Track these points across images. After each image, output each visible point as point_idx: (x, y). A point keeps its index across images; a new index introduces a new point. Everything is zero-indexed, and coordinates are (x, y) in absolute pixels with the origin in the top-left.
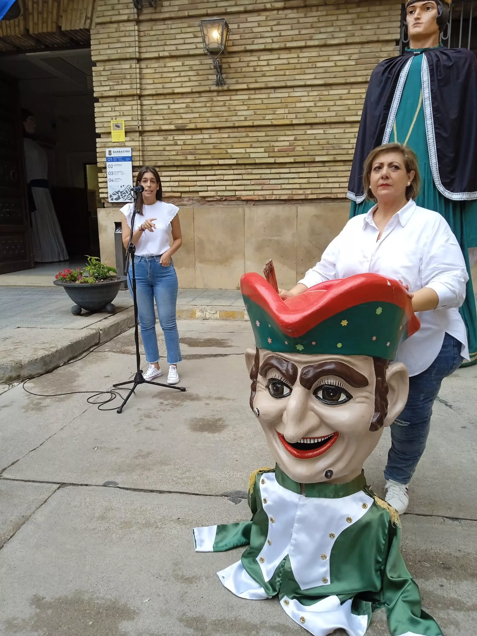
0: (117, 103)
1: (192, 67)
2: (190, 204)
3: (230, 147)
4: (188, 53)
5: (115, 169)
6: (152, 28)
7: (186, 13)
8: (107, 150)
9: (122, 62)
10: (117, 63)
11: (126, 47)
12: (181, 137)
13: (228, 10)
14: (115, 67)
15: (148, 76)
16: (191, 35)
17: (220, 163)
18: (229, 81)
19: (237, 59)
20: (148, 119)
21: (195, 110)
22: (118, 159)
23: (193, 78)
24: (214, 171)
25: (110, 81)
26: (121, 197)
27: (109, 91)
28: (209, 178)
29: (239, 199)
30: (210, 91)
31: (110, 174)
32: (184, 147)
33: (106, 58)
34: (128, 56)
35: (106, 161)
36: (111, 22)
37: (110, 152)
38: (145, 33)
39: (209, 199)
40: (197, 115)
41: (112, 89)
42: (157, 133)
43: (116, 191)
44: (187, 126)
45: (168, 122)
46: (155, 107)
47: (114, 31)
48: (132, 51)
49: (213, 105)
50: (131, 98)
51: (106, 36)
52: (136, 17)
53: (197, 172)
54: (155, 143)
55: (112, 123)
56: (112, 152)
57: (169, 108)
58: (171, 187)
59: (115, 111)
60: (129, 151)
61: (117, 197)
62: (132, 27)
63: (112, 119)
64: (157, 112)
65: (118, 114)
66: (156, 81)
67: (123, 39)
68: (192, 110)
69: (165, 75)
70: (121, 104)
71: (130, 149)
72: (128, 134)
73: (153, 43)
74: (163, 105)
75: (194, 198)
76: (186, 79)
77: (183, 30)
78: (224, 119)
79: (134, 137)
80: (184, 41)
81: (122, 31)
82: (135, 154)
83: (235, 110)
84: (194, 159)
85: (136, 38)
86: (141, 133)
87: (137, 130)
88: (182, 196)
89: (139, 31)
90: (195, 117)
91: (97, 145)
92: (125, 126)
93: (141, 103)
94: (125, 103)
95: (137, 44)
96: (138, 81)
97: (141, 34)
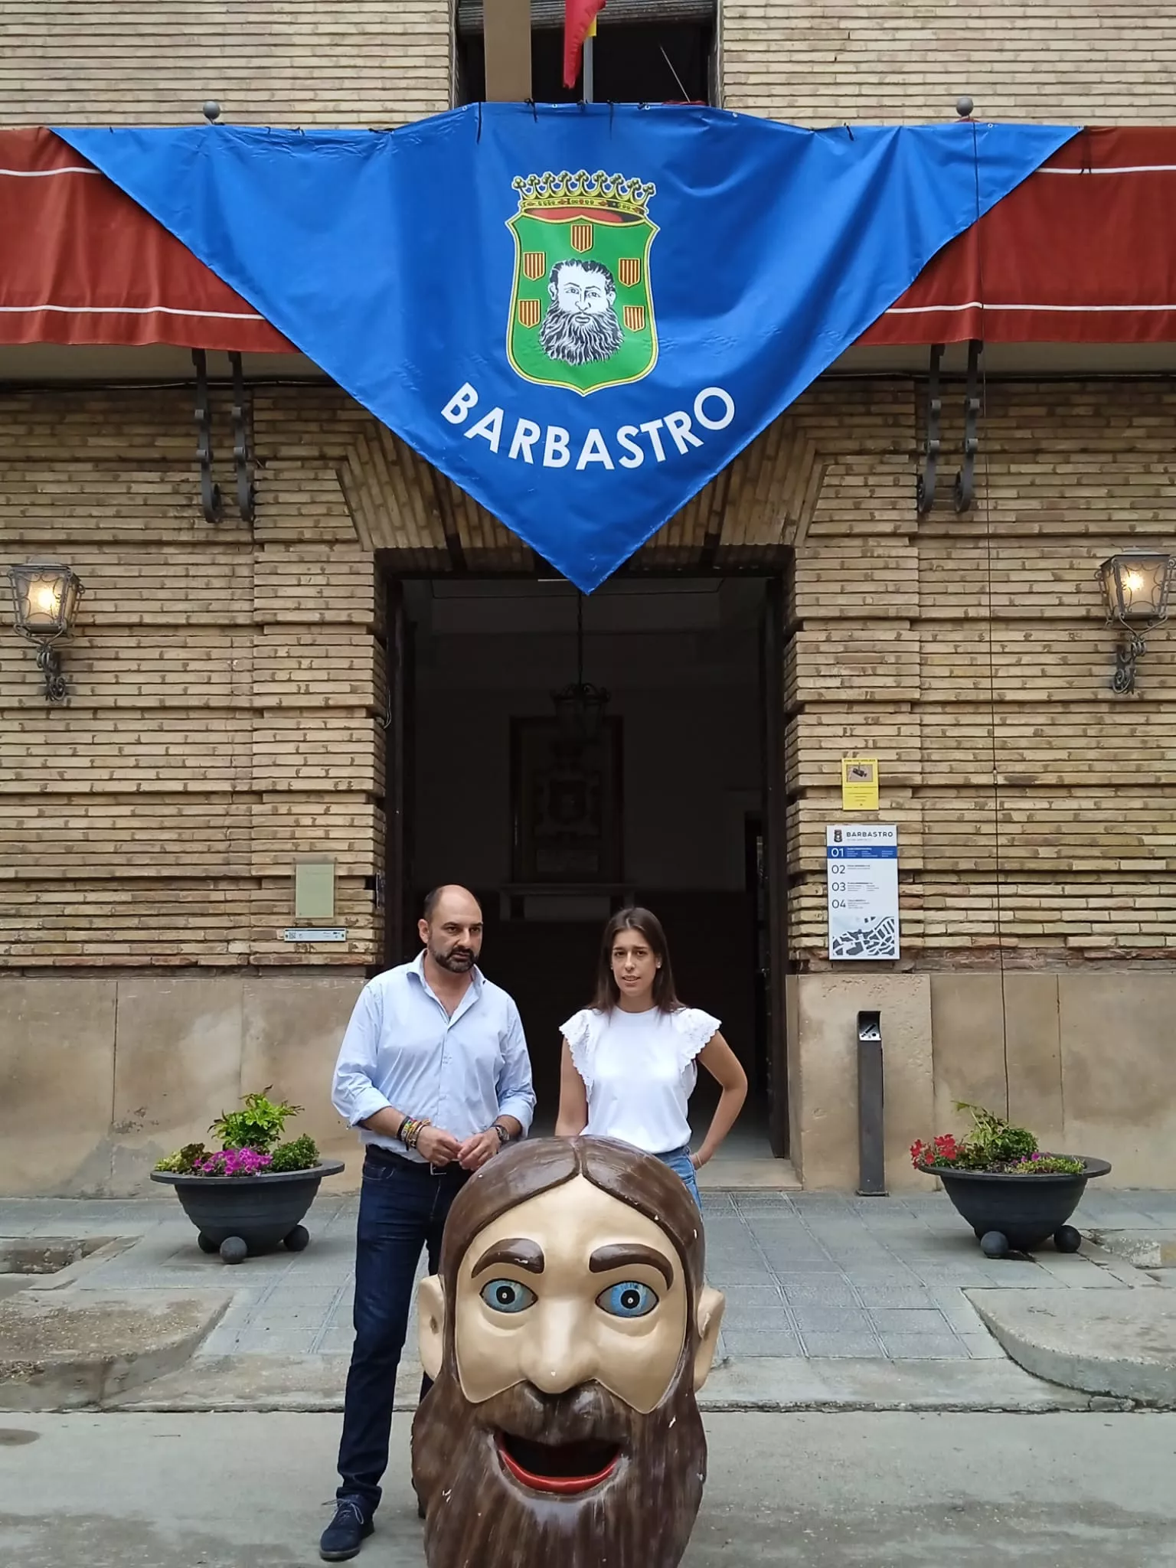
0: (860, 719)
1: (1049, 646)
2: (1042, 967)
3: (1151, 831)
4: (1039, 615)
5: (850, 876)
6: (950, 553)
7: (1035, 529)
8: (831, 830)
9: (871, 625)
10: (859, 625)
11: (888, 592)
12: (1020, 805)
13: (1139, 529)
14: (858, 634)
15: (937, 659)
16: (1048, 576)
17: (1123, 868)
18: (1142, 681)
19: (1163, 635)
20: (933, 758)
21: (1056, 742)
22: (859, 853)
23: (1050, 670)
24: (1108, 887)
25: (844, 666)
26: (864, 946)
27: (838, 688)
28: (1094, 903)
29: (1173, 956)
30: (1094, 701)
31: (836, 887)
32: (1030, 828)
33: (835, 612)
34: (892, 612)
35: (825, 855)
36: (849, 536)
37: (838, 833)
39: (1093, 955)
40: (1063, 754)
41: (847, 684)
42: (953, 793)
43: (853, 931)
44: (1036, 778)
45: (988, 766)
46: (954, 732)
47: (860, 555)
48: (907, 603)
49: (1104, 733)
50: (891, 709)
51: (836, 564)
52: (913, 528)
53: (1063, 889)
54: (954, 816)
55: (844, 764)
56: (844, 835)
57: (991, 735)
58: (995, 922)
59: (852, 736)
60: (890, 834)
61: (854, 946)
62: (900, 549)
63: (845, 755)
64: (959, 743)
65: (862, 744)
66: (957, 672)
67: (878, 575)
68: (1050, 743)
69: (981, 659)
70: (870, 722)
71: (893, 829)
72: (885, 793)
73: (952, 588)
74: (974, 727)
76: (1037, 671)
77: (1028, 564)
78: (1132, 766)
79: (901, 800)
80: (1031, 587)
81: (878, 557)
82: (905, 840)
83: (1159, 747)
84: (1055, 856)
85: (915, 575)
86: (916, 789)
87: (908, 783)
88: (1020, 946)
89: (920, 559)
90: (1058, 757)
91: (802, 816)
92: (879, 773)
93: (921, 721)
94: (881, 719)
95: (915, 586)
96: (916, 669)
97: (925, 565)
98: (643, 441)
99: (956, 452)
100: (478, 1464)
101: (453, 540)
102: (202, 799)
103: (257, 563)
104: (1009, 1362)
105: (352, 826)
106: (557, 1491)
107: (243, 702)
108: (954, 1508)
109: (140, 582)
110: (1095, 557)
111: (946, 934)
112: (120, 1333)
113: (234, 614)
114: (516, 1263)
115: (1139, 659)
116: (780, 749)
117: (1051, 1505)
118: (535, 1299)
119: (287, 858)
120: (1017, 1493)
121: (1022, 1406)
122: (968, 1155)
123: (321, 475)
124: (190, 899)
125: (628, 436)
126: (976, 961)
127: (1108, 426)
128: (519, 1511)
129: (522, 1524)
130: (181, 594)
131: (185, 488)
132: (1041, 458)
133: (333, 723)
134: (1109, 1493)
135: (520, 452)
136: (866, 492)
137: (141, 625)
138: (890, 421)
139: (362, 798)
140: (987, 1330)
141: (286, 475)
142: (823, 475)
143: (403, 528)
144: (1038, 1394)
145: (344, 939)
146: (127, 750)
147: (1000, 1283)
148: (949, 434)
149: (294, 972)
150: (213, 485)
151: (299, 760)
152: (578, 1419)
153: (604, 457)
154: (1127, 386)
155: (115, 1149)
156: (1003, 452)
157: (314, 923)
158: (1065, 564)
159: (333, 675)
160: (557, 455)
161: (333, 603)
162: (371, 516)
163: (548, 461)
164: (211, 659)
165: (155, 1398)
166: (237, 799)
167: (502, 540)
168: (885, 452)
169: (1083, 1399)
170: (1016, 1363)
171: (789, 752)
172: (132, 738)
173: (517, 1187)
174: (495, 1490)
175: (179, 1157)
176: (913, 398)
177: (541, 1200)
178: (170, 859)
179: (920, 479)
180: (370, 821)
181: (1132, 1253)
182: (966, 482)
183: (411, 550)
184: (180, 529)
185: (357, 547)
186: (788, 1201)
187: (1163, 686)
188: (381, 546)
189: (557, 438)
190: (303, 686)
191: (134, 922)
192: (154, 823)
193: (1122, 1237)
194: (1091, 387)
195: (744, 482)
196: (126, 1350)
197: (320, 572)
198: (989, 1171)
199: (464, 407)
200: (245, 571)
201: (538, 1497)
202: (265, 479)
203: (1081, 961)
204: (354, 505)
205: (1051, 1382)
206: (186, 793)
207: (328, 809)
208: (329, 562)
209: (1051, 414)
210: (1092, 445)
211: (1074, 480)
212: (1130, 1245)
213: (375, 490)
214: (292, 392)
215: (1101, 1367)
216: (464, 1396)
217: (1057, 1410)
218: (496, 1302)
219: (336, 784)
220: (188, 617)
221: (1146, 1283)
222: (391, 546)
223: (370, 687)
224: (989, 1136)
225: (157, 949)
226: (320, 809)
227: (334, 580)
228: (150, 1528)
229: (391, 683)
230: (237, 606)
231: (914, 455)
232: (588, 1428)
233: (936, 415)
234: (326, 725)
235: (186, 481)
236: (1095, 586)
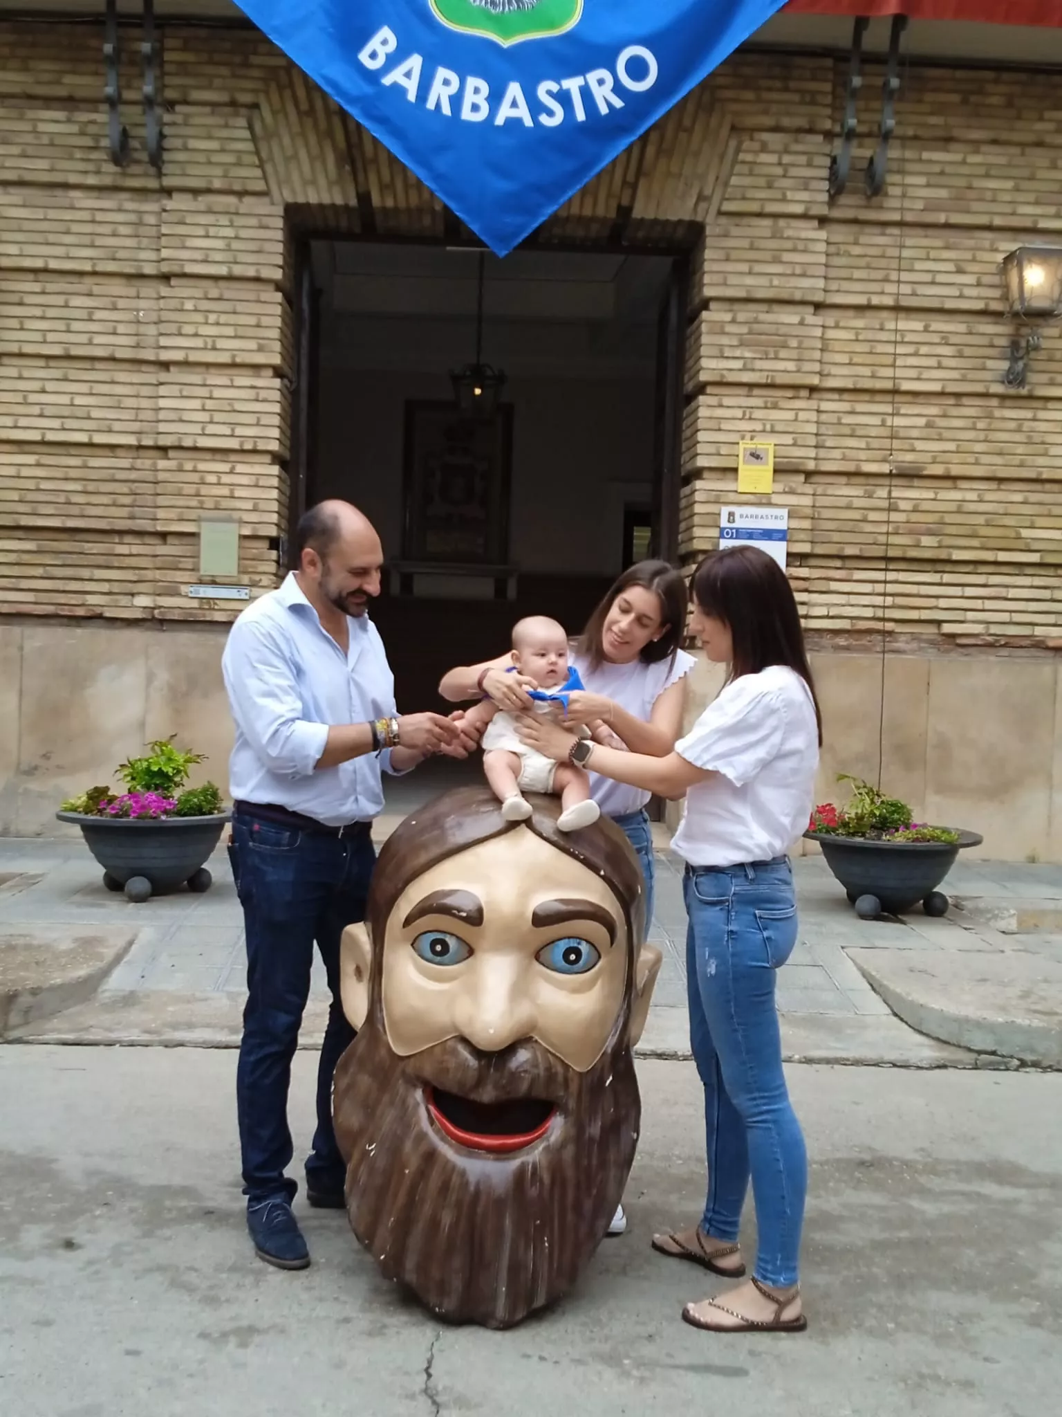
0: (759, 402)
1: (946, 337)
2: (916, 651)
3: (1028, 524)
4: (940, 306)
6: (858, 239)
7: (942, 218)
8: (725, 511)
9: (776, 307)
10: (764, 307)
11: (793, 275)
12: (907, 495)
13: (1041, 225)
14: (763, 317)
15: (838, 346)
16: (951, 267)
17: (999, 559)
18: (1033, 378)
19: (1054, 332)
20: (828, 444)
21: (946, 434)
22: (750, 534)
23: (946, 362)
24: (984, 576)
25: (747, 348)
28: (969, 591)
29: (1040, 645)
30: (986, 395)
32: (915, 517)
33: (742, 294)
34: (798, 296)
36: (760, 215)
37: (731, 514)
38: (839, 249)
39: (965, 641)
40: (951, 446)
41: (749, 366)
42: (843, 480)
44: (925, 469)
45: (879, 455)
46: (847, 419)
48: (812, 287)
49: (993, 427)
50: (790, 393)
51: (744, 243)
52: (824, 210)
53: (941, 578)
54: (843, 502)
55: (742, 446)
56: (737, 517)
57: (883, 424)
58: (874, 606)
59: (750, 419)
60: (782, 518)
62: (808, 231)
63: (743, 438)
64: (853, 430)
65: (759, 427)
66: (856, 359)
67: (787, 257)
68: (940, 434)
69: (880, 348)
70: (769, 405)
71: (785, 512)
72: (781, 477)
73: (857, 274)
74: (870, 415)
75: (924, 637)
76: (932, 362)
77: (933, 254)
78: (1016, 460)
79: (794, 485)
80: (933, 278)
81: (787, 239)
82: (795, 524)
83: (1043, 443)
84: (936, 545)
85: (823, 259)
86: (809, 475)
87: (802, 468)
88: (896, 631)
89: (828, 243)
90: (946, 449)
91: (698, 496)
92: (775, 457)
93: (819, 406)
94: (780, 403)
95: (821, 271)
96: (817, 355)
97: (833, 249)
98: (563, 98)
99: (869, 135)
100: (405, 1118)
101: (364, 198)
102: (107, 452)
103: (165, 211)
104: (895, 1019)
105: (256, 486)
106: (490, 1150)
107: (149, 355)
108: (862, 1163)
109: (45, 226)
110: (996, 250)
111: (828, 617)
112: (24, 966)
113: (143, 264)
114: (454, 915)
115: (1033, 355)
116: (677, 431)
117: (957, 1162)
118: (471, 952)
119: (193, 514)
120: (922, 1149)
121: (913, 1061)
122: (849, 823)
123: (231, 122)
124: (95, 552)
125: (549, 93)
126: (854, 643)
127: (1019, 118)
128: (450, 1169)
129: (452, 1184)
130: (86, 240)
131: (92, 129)
132: (954, 146)
133: (239, 381)
134: (1012, 1152)
135: (438, 106)
136: (779, 171)
137: (46, 270)
138: (808, 98)
139: (268, 459)
140: (869, 987)
141: (197, 121)
142: (738, 150)
143: (314, 182)
144: (926, 1051)
145: (247, 597)
146: (33, 398)
147: (878, 943)
148: (865, 116)
149: (199, 626)
150: (121, 128)
151: (204, 417)
152: (515, 1076)
153: (523, 113)
154: (1041, 78)
155: (21, 790)
156: (916, 138)
157: (218, 580)
158: (968, 255)
159: (241, 331)
160: (475, 108)
161: (242, 257)
162: (281, 169)
163: (467, 115)
164: (117, 309)
165: (59, 1031)
166: (142, 453)
167: (414, 201)
168: (800, 130)
169: (969, 1057)
170: (902, 1020)
171: (687, 433)
172: (36, 385)
173: (454, 835)
174: (423, 1148)
175: (84, 798)
176: (830, 75)
177: (481, 850)
178: (75, 510)
179: (834, 160)
180: (275, 482)
181: (989, 919)
182: (879, 166)
183: (321, 206)
184: (86, 172)
185: (266, 200)
186: (666, 861)
187: (1052, 383)
188: (290, 200)
189: (477, 89)
190: (209, 341)
191: (39, 571)
192: (58, 473)
193: (982, 905)
194: (1006, 76)
195: (659, 152)
196: (30, 984)
197: (228, 223)
198: (868, 839)
199: (382, 52)
200: (151, 220)
201: (470, 1155)
202: (174, 124)
203: (951, 647)
204: (264, 155)
205: (938, 1039)
206: (91, 445)
207: (233, 468)
208: (237, 214)
209: (965, 102)
210: (1004, 136)
211: (982, 171)
212: (988, 911)
213: (286, 140)
214: (203, 33)
215: (990, 1028)
216: (390, 1049)
217: (944, 1067)
218: (429, 955)
219: (242, 444)
220: (94, 265)
221: (1015, 948)
222: (301, 200)
223: (277, 346)
224: (867, 807)
225: (62, 599)
226: (225, 467)
227: (244, 233)
228: (54, 1166)
229: (297, 345)
230: (143, 255)
231: (829, 135)
232: (524, 1087)
233: (854, 94)
234: (232, 383)
235: (93, 122)
236: (996, 280)
